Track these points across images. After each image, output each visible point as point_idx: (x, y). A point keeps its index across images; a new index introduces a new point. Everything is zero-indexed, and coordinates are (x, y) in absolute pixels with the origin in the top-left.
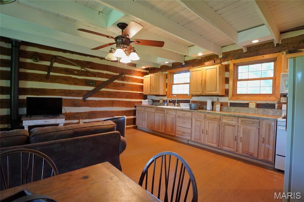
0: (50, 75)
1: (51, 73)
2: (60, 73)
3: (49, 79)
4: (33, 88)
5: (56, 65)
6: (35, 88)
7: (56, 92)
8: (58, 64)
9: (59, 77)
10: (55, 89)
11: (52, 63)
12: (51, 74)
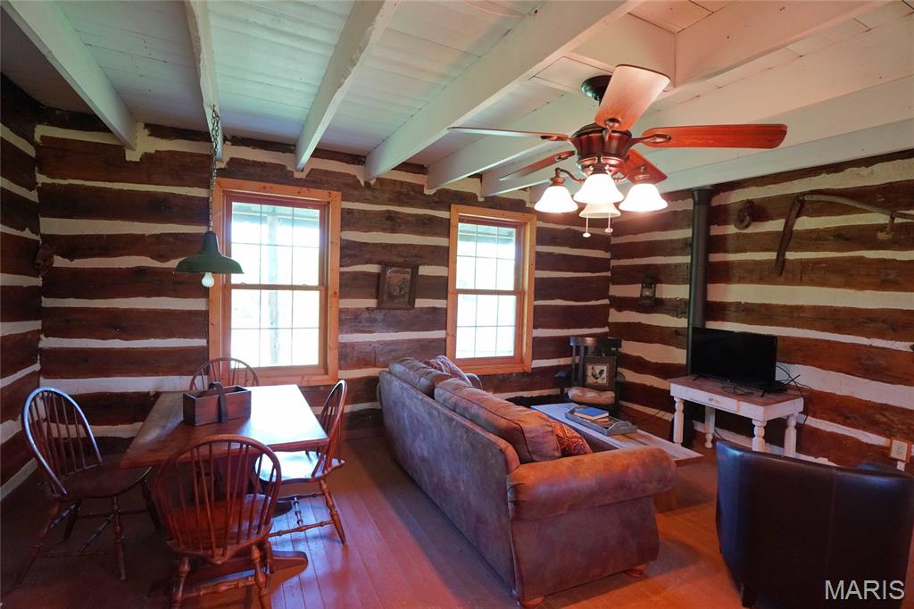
0: (785, 261)
1: (787, 253)
2: (818, 249)
3: (784, 274)
4: (740, 303)
5: (804, 223)
6: (746, 303)
7: (802, 315)
8: (812, 219)
9: (818, 262)
10: (801, 304)
11: (790, 222)
12: (790, 255)
